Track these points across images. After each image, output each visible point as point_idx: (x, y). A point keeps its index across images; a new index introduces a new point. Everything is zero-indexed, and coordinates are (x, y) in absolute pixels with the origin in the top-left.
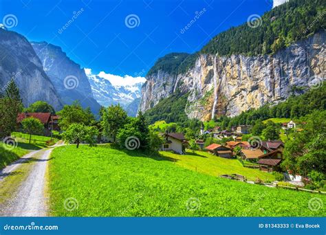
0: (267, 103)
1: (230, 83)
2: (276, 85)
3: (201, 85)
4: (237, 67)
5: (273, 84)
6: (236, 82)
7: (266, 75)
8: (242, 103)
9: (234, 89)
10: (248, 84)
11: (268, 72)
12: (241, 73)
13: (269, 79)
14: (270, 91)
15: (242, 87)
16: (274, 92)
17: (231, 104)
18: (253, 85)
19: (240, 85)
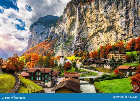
0: (121, 40)
1: (89, 26)
2: (131, 24)
3: (66, 31)
4: (95, 11)
5: (127, 24)
6: (94, 25)
7: (122, 16)
8: (98, 42)
9: (92, 31)
10: (105, 25)
11: (124, 13)
12: (99, 16)
13: (124, 20)
14: (125, 30)
15: (99, 29)
16: (128, 30)
17: (89, 43)
18: (109, 25)
19: (97, 26)
